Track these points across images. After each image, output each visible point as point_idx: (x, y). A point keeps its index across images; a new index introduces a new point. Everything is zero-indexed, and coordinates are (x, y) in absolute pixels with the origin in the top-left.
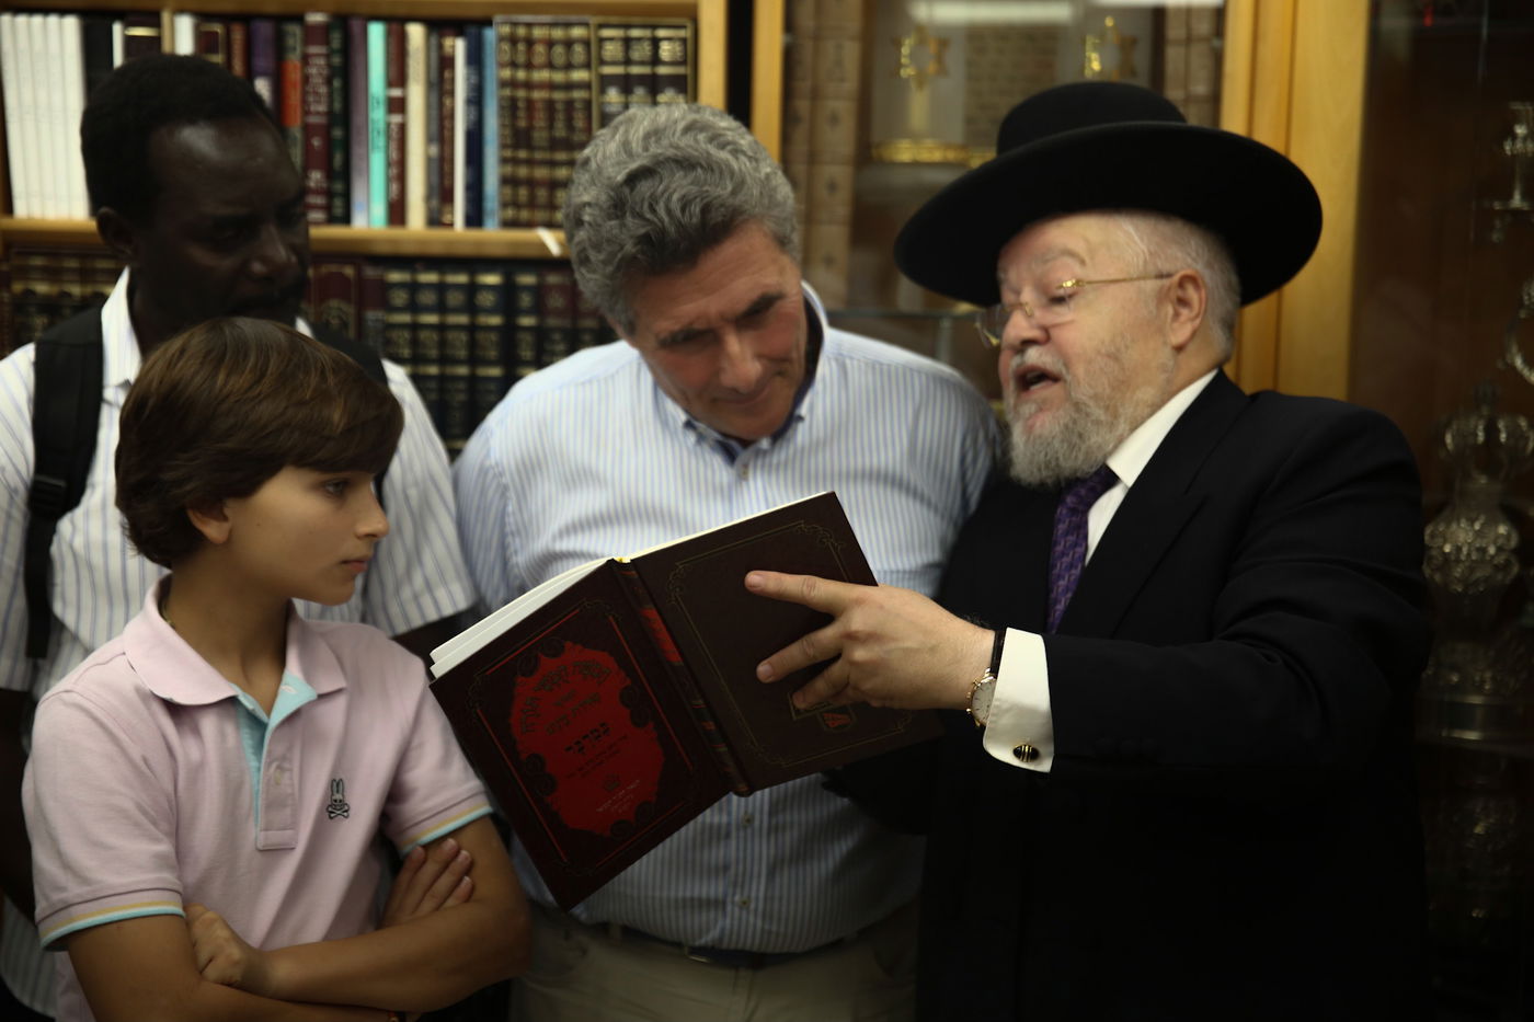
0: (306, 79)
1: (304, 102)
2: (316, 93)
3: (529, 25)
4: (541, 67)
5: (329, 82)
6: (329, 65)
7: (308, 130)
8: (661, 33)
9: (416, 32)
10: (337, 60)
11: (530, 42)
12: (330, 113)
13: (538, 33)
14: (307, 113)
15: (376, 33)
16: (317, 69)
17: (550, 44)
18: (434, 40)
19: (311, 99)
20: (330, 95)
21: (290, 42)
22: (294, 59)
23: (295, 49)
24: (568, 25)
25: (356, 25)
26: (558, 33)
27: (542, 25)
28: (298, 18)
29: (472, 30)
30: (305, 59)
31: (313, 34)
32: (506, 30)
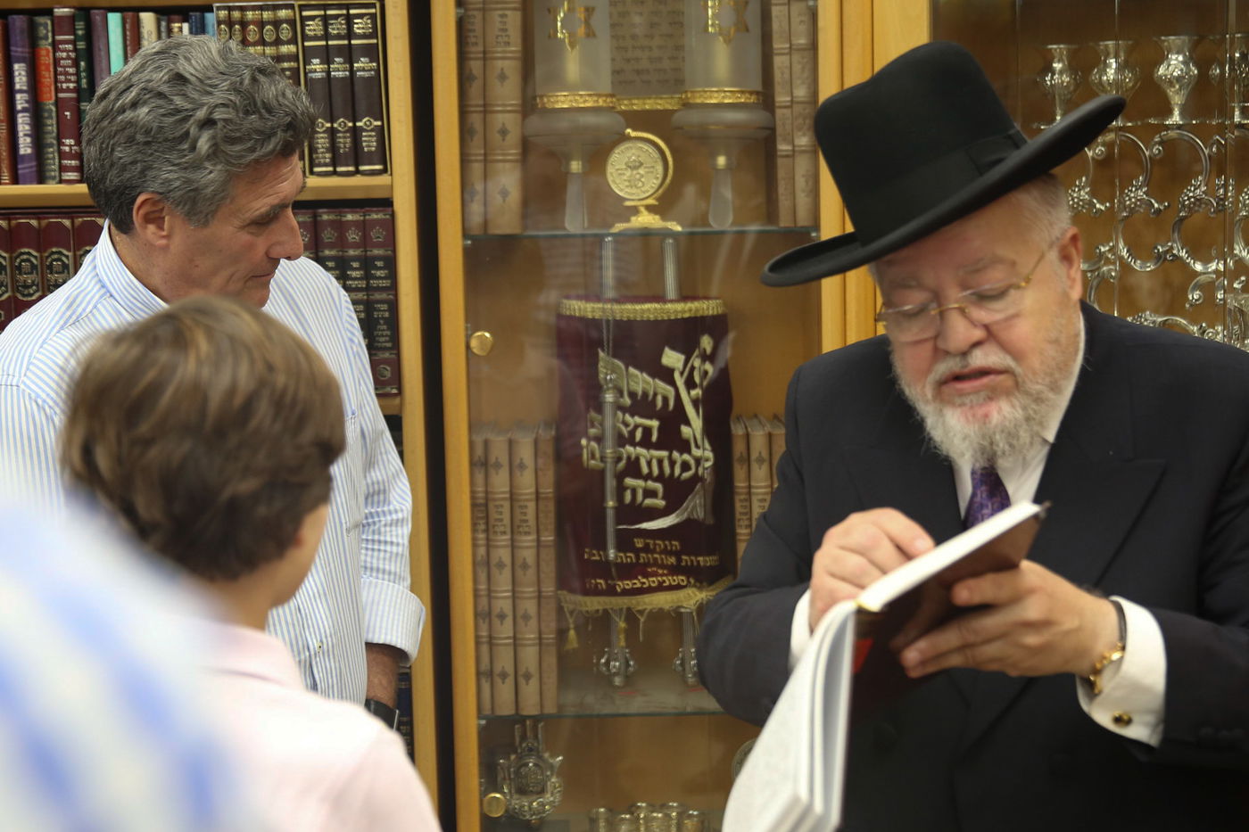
0: (56, 62)
1: (56, 81)
2: (66, 74)
3: (242, 9)
4: (255, 44)
5: (76, 64)
6: (75, 50)
7: (58, 102)
8: (352, 12)
9: (148, 19)
10: (81, 45)
11: (244, 24)
12: (78, 90)
13: (250, 15)
14: (57, 90)
15: (114, 20)
16: (66, 52)
17: (261, 24)
18: (164, 24)
19: (62, 78)
20: (78, 74)
21: (42, 31)
22: (45, 46)
23: (47, 38)
24: (276, 8)
25: (97, 16)
26: (266, 15)
27: (254, 8)
28: (48, 12)
29: (195, 15)
30: (55, 44)
31: (59, 25)
32: (223, 13)
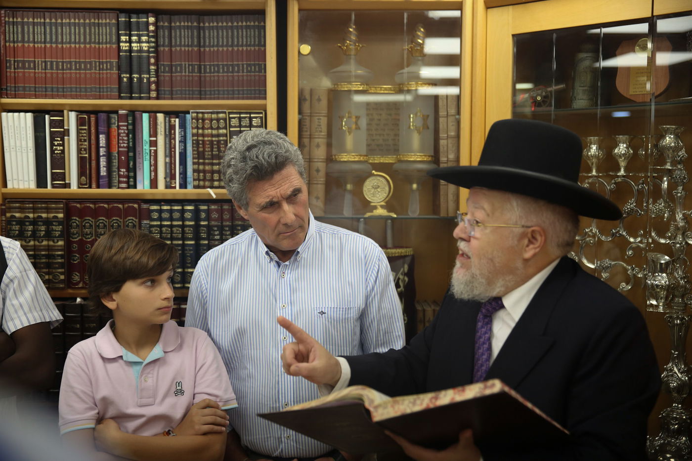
0: (119, 134)
1: (118, 143)
2: (123, 140)
3: (203, 113)
4: (208, 129)
5: (128, 136)
6: (128, 129)
7: (119, 152)
8: (252, 115)
9: (160, 116)
10: (130, 127)
11: (203, 120)
12: (128, 147)
13: (206, 116)
14: (119, 147)
15: (145, 116)
16: (123, 131)
17: (211, 120)
18: (167, 119)
19: (121, 142)
20: (128, 140)
21: (113, 121)
22: (114, 127)
23: (115, 124)
24: (218, 113)
25: (137, 114)
26: (214, 116)
27: (208, 113)
28: (116, 112)
29: (182, 115)
30: (118, 127)
31: (120, 118)
32: (194, 115)
